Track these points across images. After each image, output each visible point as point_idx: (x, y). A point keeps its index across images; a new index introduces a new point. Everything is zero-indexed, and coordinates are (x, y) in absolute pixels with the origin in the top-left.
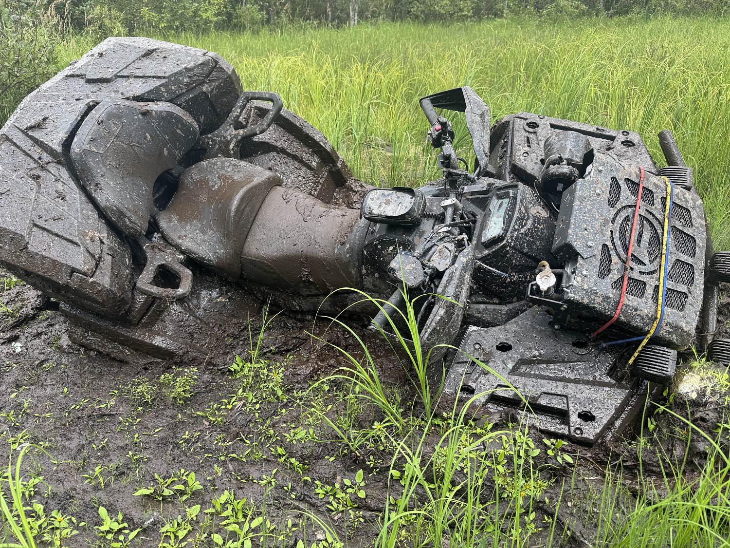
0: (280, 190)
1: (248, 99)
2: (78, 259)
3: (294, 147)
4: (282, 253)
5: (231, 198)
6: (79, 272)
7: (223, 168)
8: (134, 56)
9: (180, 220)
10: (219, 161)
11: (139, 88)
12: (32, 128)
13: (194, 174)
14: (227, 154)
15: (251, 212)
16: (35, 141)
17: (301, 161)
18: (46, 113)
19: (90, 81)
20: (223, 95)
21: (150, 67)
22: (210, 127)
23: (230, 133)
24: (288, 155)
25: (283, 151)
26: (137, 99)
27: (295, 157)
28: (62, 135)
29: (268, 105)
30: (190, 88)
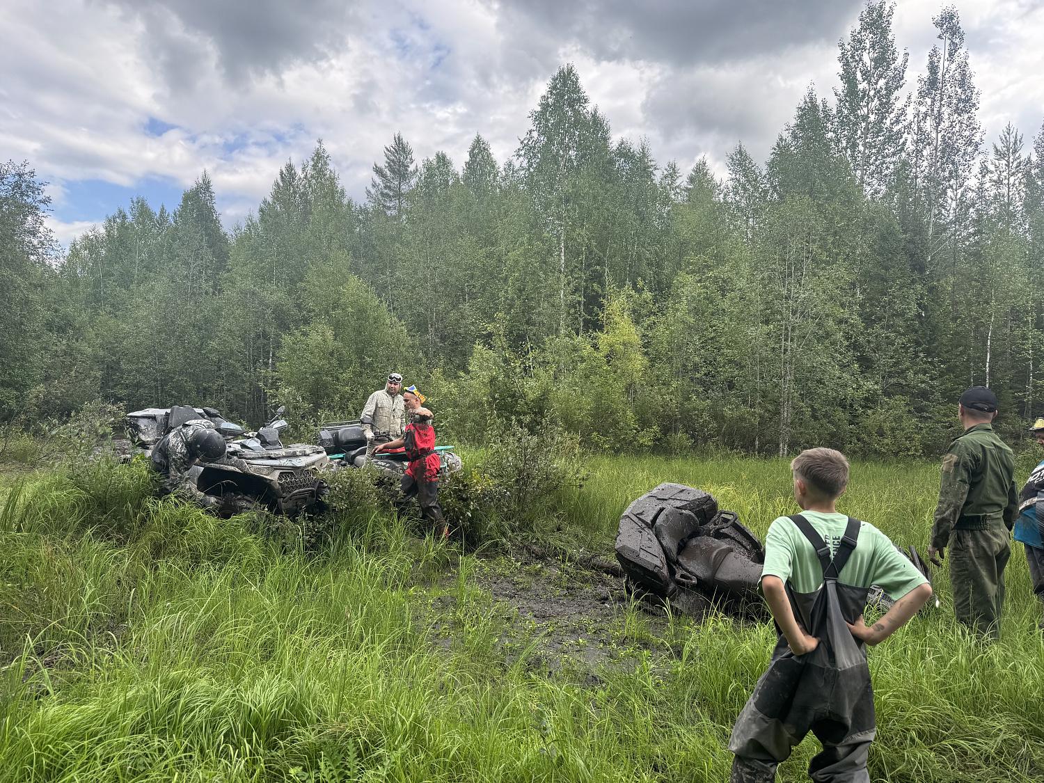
0: (733, 554)
1: (721, 513)
2: (658, 563)
3: (739, 537)
4: (733, 579)
5: (712, 552)
6: (658, 567)
7: (707, 541)
8: (676, 491)
9: (687, 560)
10: (705, 537)
11: (679, 504)
12: (638, 514)
13: (694, 542)
14: (709, 535)
15: (720, 560)
16: (640, 519)
17: (742, 545)
18: (643, 509)
19: (658, 499)
20: (710, 510)
21: (683, 496)
22: (702, 523)
23: (711, 526)
24: (736, 540)
25: (734, 538)
26: (677, 508)
27: (739, 542)
28: (651, 518)
29: (730, 517)
30: (698, 505)
